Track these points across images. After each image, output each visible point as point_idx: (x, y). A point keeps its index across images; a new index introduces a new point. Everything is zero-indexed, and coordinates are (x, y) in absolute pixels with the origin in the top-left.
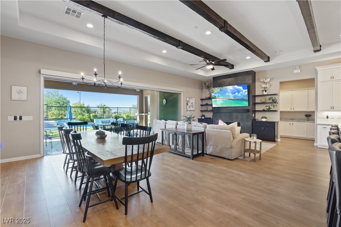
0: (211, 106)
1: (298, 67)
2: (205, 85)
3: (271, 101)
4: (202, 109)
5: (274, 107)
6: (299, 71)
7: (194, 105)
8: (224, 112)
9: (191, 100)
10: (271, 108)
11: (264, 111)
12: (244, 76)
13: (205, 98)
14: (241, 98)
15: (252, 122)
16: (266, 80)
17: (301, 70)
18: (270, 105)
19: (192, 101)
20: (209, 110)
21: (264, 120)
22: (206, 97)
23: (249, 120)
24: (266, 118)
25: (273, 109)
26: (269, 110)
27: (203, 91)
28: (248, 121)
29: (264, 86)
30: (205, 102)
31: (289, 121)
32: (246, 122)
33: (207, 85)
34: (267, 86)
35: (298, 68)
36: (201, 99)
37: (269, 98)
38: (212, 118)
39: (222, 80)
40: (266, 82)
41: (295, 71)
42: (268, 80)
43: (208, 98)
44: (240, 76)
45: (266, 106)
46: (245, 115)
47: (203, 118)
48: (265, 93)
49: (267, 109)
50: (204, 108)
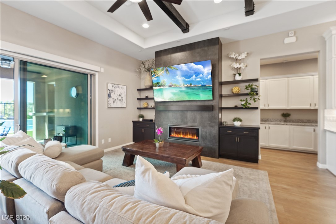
0: (153, 100)
1: (293, 32)
2: (145, 67)
3: (249, 91)
4: (140, 105)
5: (255, 101)
6: (293, 39)
7: (124, 99)
8: (173, 110)
9: (117, 89)
10: (250, 104)
11: (236, 108)
12: (206, 48)
13: (144, 88)
14: (201, 85)
15: (219, 128)
16: (239, 56)
17: (297, 38)
18: (248, 97)
19: (121, 91)
20: (150, 107)
21: (237, 124)
22: (145, 86)
23: (214, 124)
24: (240, 120)
25: (253, 105)
26: (246, 108)
27: (142, 77)
28: (212, 127)
29: (236, 65)
30: (144, 95)
31: (264, 124)
32: (209, 127)
33: (147, 66)
34: (241, 66)
35: (293, 35)
36: (138, 90)
37: (246, 86)
38: (154, 120)
39: (169, 56)
40: (240, 60)
41: (287, 40)
42: (243, 56)
43: (148, 87)
44: (198, 48)
45: (241, 100)
46: (206, 114)
47: (141, 120)
48: (238, 78)
49: (243, 105)
50: (144, 104)
